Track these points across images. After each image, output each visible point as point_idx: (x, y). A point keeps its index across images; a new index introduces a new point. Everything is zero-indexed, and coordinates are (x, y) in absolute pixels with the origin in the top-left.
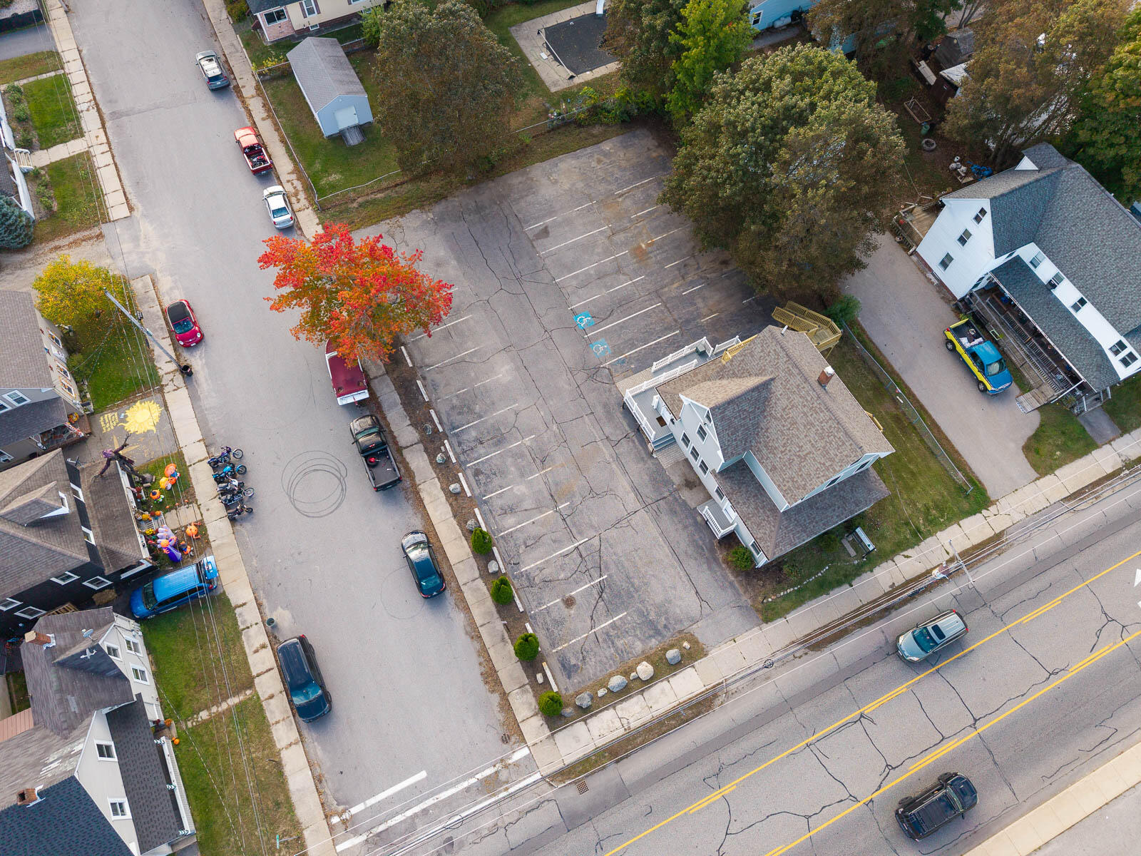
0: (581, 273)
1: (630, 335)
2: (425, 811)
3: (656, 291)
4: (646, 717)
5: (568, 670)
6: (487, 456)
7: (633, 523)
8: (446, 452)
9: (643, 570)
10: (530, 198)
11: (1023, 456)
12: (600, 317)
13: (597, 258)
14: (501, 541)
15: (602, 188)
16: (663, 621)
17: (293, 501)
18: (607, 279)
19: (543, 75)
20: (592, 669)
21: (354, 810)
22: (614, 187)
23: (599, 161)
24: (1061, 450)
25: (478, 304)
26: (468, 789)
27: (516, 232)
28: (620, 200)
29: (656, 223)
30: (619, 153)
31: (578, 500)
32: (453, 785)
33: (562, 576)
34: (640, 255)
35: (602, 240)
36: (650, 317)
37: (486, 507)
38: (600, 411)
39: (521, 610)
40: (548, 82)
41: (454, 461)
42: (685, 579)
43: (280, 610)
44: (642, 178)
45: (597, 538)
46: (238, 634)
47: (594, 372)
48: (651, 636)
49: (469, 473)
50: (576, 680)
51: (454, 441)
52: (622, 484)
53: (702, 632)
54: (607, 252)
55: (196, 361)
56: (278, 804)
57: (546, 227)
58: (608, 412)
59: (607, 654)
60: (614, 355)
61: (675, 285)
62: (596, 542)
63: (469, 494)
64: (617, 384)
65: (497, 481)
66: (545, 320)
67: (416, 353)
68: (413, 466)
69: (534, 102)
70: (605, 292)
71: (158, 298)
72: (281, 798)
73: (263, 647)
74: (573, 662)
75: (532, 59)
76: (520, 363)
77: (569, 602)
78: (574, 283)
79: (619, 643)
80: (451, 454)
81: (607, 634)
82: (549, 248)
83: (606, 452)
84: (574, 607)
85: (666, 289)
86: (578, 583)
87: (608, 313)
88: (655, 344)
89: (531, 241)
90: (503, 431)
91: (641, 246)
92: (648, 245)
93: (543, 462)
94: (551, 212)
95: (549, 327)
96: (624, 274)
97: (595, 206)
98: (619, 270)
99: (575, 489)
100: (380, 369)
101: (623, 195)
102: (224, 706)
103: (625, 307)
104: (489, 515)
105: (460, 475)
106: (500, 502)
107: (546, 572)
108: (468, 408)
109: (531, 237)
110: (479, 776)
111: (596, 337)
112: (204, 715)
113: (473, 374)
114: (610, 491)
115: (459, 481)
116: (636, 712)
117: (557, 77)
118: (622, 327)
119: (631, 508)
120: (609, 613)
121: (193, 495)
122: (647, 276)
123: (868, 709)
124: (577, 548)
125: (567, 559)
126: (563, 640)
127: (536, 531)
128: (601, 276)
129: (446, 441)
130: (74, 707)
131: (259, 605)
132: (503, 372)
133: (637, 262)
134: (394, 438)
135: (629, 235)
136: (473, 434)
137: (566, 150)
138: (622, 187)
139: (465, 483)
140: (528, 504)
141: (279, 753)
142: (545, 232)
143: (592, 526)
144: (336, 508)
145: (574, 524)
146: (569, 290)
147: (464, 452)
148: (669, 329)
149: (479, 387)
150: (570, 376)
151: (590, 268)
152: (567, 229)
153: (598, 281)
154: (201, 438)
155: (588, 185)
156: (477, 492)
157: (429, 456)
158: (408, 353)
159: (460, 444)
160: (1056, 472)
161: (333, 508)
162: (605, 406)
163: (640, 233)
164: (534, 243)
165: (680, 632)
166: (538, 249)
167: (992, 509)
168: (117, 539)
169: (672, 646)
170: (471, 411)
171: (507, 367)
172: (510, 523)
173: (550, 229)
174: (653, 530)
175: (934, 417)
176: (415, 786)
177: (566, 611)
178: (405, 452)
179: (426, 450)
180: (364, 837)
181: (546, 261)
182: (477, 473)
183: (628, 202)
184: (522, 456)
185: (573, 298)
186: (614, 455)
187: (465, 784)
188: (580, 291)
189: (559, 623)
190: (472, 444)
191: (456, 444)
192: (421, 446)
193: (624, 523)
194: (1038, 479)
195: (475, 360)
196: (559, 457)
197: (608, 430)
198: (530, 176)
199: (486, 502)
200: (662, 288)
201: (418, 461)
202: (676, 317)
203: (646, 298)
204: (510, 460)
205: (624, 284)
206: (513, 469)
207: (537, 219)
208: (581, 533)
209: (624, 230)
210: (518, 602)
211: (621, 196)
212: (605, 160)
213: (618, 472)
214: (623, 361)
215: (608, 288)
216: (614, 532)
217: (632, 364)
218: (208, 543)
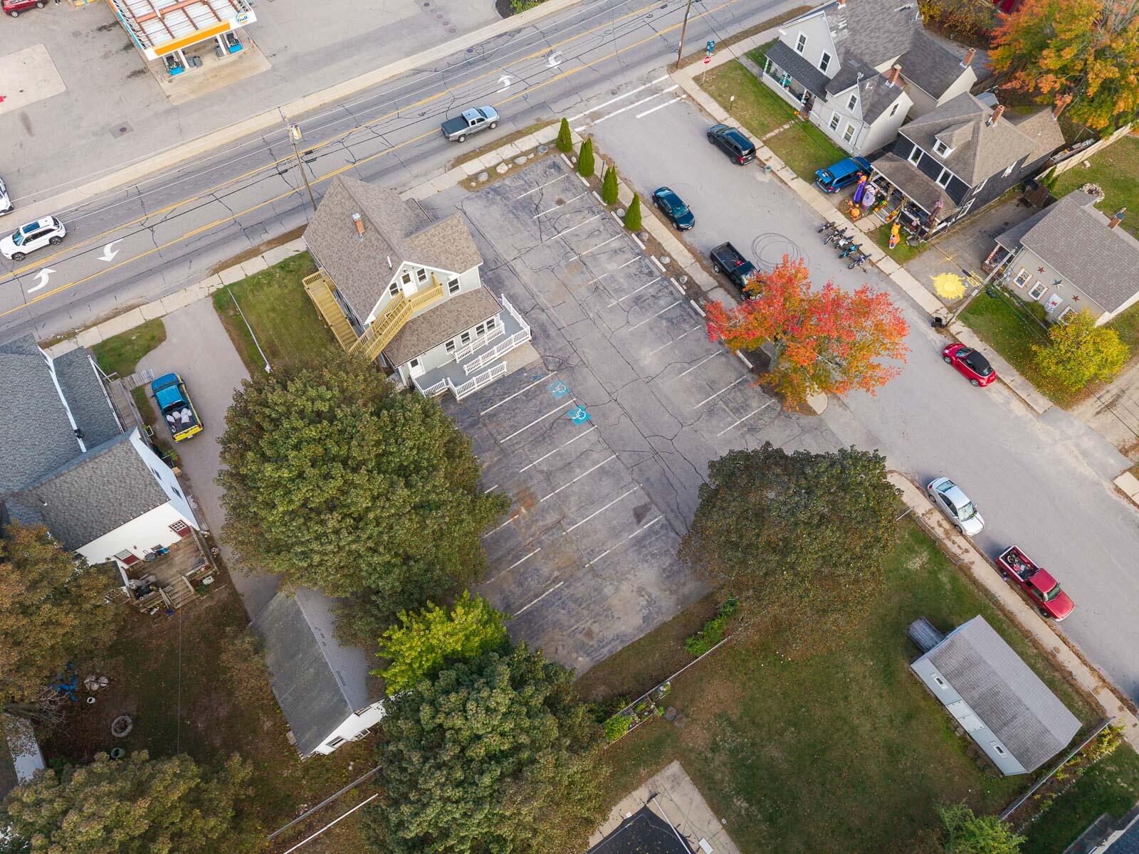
0: (589, 468)
1: (531, 404)
2: (632, 103)
3: (505, 456)
4: (500, 150)
5: (555, 166)
6: (645, 287)
7: (516, 252)
8: (681, 284)
9: (506, 222)
10: (667, 562)
11: (168, 334)
12: (564, 421)
13: (575, 489)
14: (619, 231)
15: (580, 590)
16: (490, 196)
17: (791, 242)
18: (560, 464)
19: (698, 798)
20: (540, 168)
21: (674, 101)
22: (566, 592)
23: (589, 634)
24: (130, 340)
25: (692, 421)
26: (609, 113)
27: (672, 510)
28: (556, 573)
29: (511, 543)
30: (565, 652)
31: (563, 263)
32: (620, 114)
33: (568, 216)
34: (528, 498)
35: (571, 511)
36: (511, 426)
37: (637, 251)
38: (553, 332)
39: (594, 192)
40: (686, 783)
41: (672, 279)
42: (474, 220)
43: (767, 181)
44: (529, 613)
45: (544, 239)
46: (787, 164)
47: (563, 366)
48: (499, 187)
49: (657, 273)
50: (549, 162)
51: (677, 295)
52: (526, 276)
53: (464, 192)
54: (563, 497)
55: (938, 339)
56: (720, 96)
57: (639, 522)
58: (545, 331)
59: (529, 176)
60: (544, 384)
61: (485, 465)
62: (544, 237)
63: (653, 257)
64: (539, 356)
65: (633, 270)
66: (619, 411)
67: (737, 365)
68: (705, 274)
69: (697, 737)
70: (561, 448)
71: (1014, 392)
72: (720, 99)
73: (767, 160)
74: (552, 170)
75: (724, 838)
76: (634, 367)
77: (560, 202)
78: (595, 456)
79: (522, 182)
80: (676, 284)
81: (530, 186)
82: (631, 495)
83: (543, 300)
84: (556, 199)
85: (495, 459)
86: (555, 213)
87: (555, 425)
88: (504, 398)
89: (652, 501)
90: (636, 307)
91: (526, 510)
92: (518, 512)
93: (597, 287)
94: (639, 543)
95: (613, 404)
96: (542, 472)
97: (585, 559)
98: (549, 476)
99: (566, 271)
100: (765, 347)
101: (554, 581)
102: (776, 131)
103: (538, 434)
104: (633, 246)
105: (664, 270)
106: (626, 256)
107: (579, 217)
108: (673, 323)
109: (654, 507)
110: (603, 119)
111: (564, 399)
112: (786, 127)
113: (677, 352)
114: (537, 271)
115: (664, 265)
116: (508, 151)
117: (675, 796)
118: (540, 412)
119: (518, 262)
120: (531, 197)
121: (871, 238)
122: (517, 473)
123: (351, 166)
124: (559, 233)
125: (566, 225)
126: (562, 181)
127: (592, 241)
128: (567, 467)
129: (684, 293)
130: (852, 62)
131: (782, 181)
132: (650, 357)
133: (528, 488)
134: (729, 293)
135: (541, 523)
136: (662, 302)
137: (636, 648)
138: (555, 593)
139: (658, 264)
140: (603, 258)
141: (730, 115)
142: (639, 515)
143: (548, 247)
144: (754, 241)
145: (563, 247)
146: (599, 447)
147: (666, 287)
148: (491, 416)
149: (668, 341)
150: (584, 359)
151: (581, 475)
152: (615, 522)
153: (570, 460)
154: (890, 276)
155: (598, 590)
156: (647, 261)
157: (695, 282)
158: (743, 363)
159: (671, 293)
160: (143, 321)
161: (757, 241)
162: (548, 336)
163: (528, 527)
164: (649, 500)
165: (478, 191)
166: (642, 492)
167: (213, 290)
168: (897, 169)
169: (483, 183)
170: (670, 321)
171: (647, 362)
172: (615, 243)
173: (633, 519)
174: (500, 248)
175: (239, 358)
176: (641, 112)
177: (562, 197)
178: (717, 284)
179: (699, 287)
180: (664, 92)
181: (630, 480)
182: (651, 274)
183: (545, 571)
184: (616, 291)
185: (594, 438)
186: (535, 297)
187: (611, 115)
188: (587, 446)
189: (567, 190)
190: (660, 294)
191: (674, 292)
192: (704, 289)
193: (523, 251)
194: (162, 316)
195: (679, 365)
196: (584, 292)
197: (544, 317)
198: (674, 597)
199: (638, 254)
200: (499, 460)
201: (704, 279)
202: (484, 429)
203: (517, 447)
204: (625, 287)
205: (542, 459)
206: (622, 280)
207: (651, 531)
208: (557, 242)
209: (548, 529)
210: (598, 196)
211: (556, 580)
212: (580, 636)
213: (532, 286)
214: (535, 378)
215: (559, 454)
216: (531, 245)
217: (526, 377)
218: (840, 210)
